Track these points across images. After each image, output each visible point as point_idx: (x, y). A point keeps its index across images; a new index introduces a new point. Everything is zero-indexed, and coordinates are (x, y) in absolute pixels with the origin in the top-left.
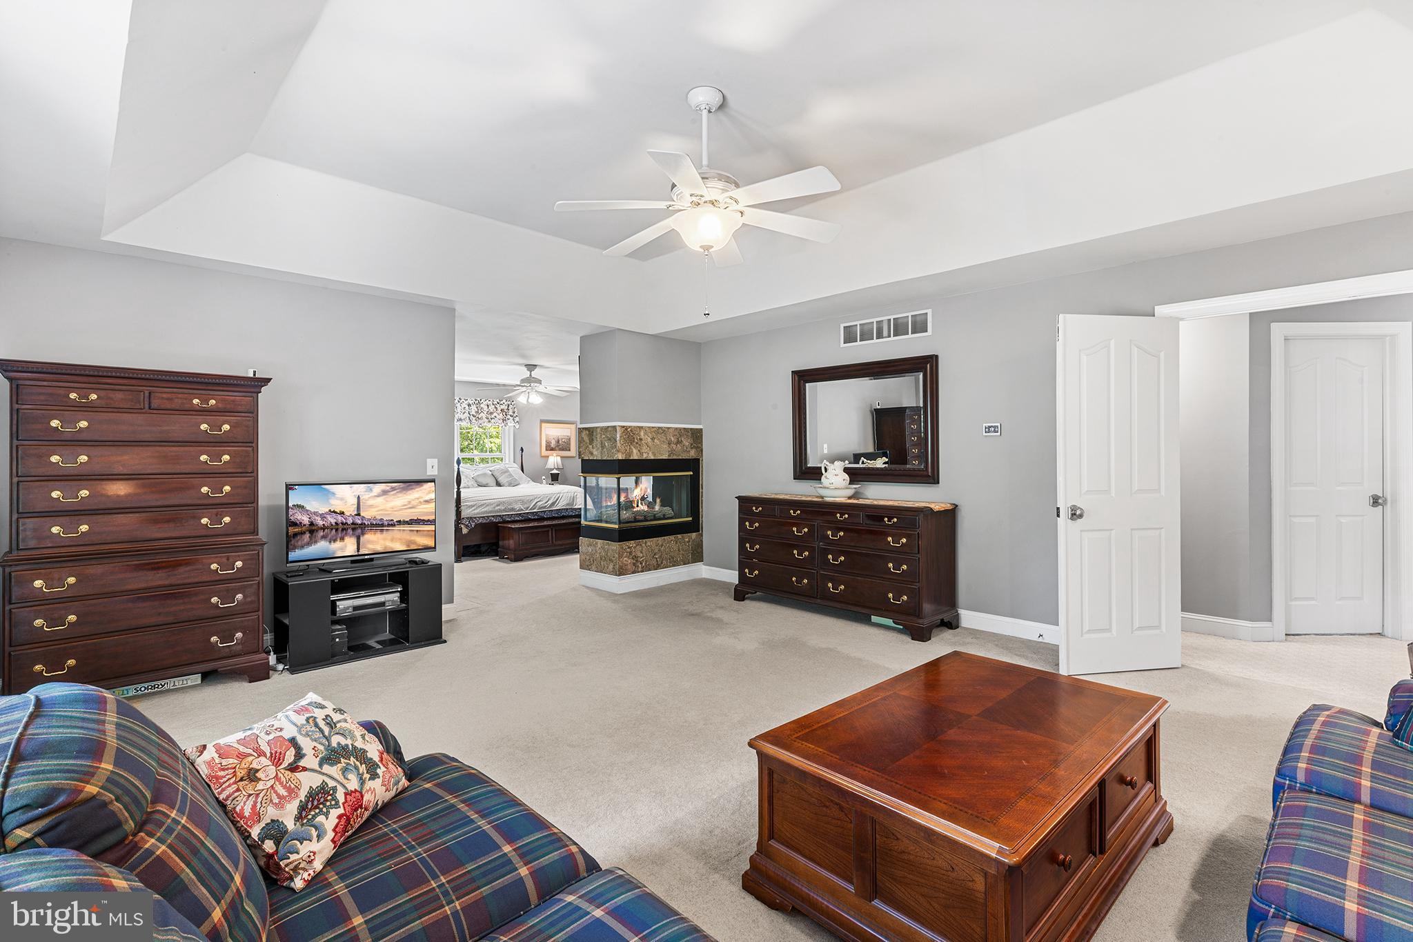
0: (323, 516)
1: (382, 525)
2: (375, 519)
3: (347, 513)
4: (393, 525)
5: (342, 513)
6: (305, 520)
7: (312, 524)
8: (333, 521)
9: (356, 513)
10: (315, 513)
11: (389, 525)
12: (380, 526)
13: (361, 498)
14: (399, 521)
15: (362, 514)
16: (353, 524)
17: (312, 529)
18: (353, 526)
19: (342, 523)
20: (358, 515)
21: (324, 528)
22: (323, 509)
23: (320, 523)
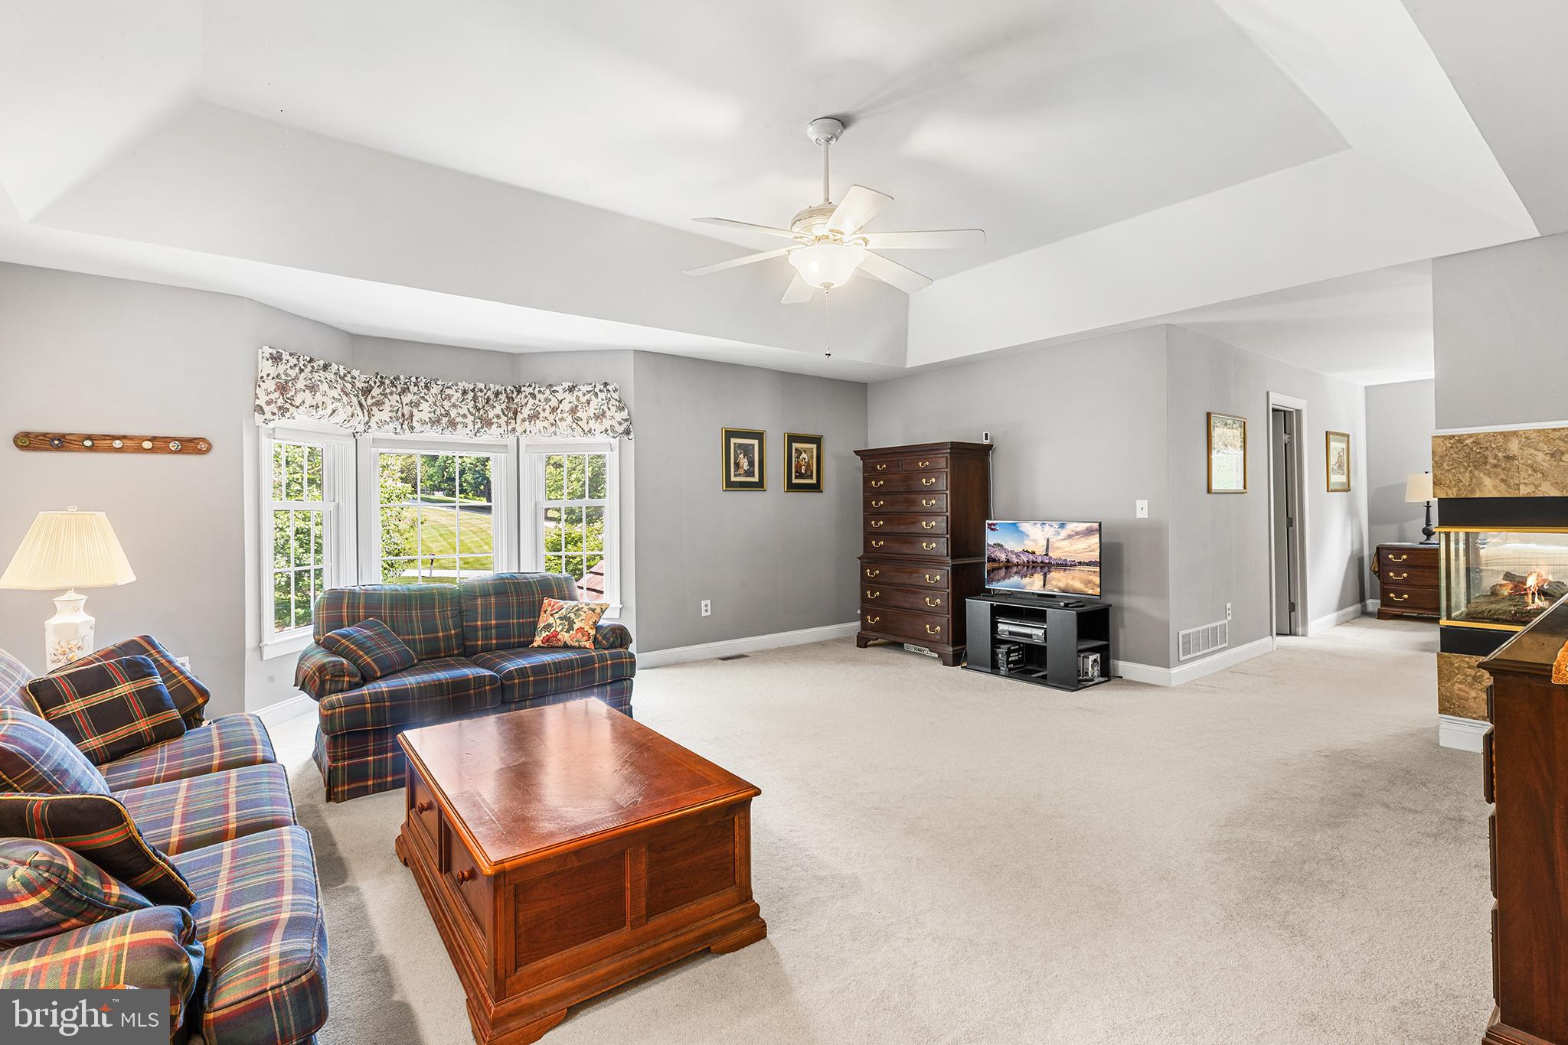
0: (1017, 555)
1: (1066, 565)
2: (1060, 559)
3: (1037, 553)
4: (1075, 566)
5: (1034, 553)
6: (1003, 557)
7: (1008, 561)
8: (1025, 559)
9: (1044, 553)
10: (1012, 552)
11: (1071, 566)
12: (1064, 565)
13: (1050, 541)
14: (1080, 563)
15: (1050, 554)
16: (1042, 562)
17: (1008, 565)
18: (1041, 565)
19: (1033, 562)
20: (1047, 555)
21: (1017, 565)
22: (1018, 549)
23: (1015, 560)
